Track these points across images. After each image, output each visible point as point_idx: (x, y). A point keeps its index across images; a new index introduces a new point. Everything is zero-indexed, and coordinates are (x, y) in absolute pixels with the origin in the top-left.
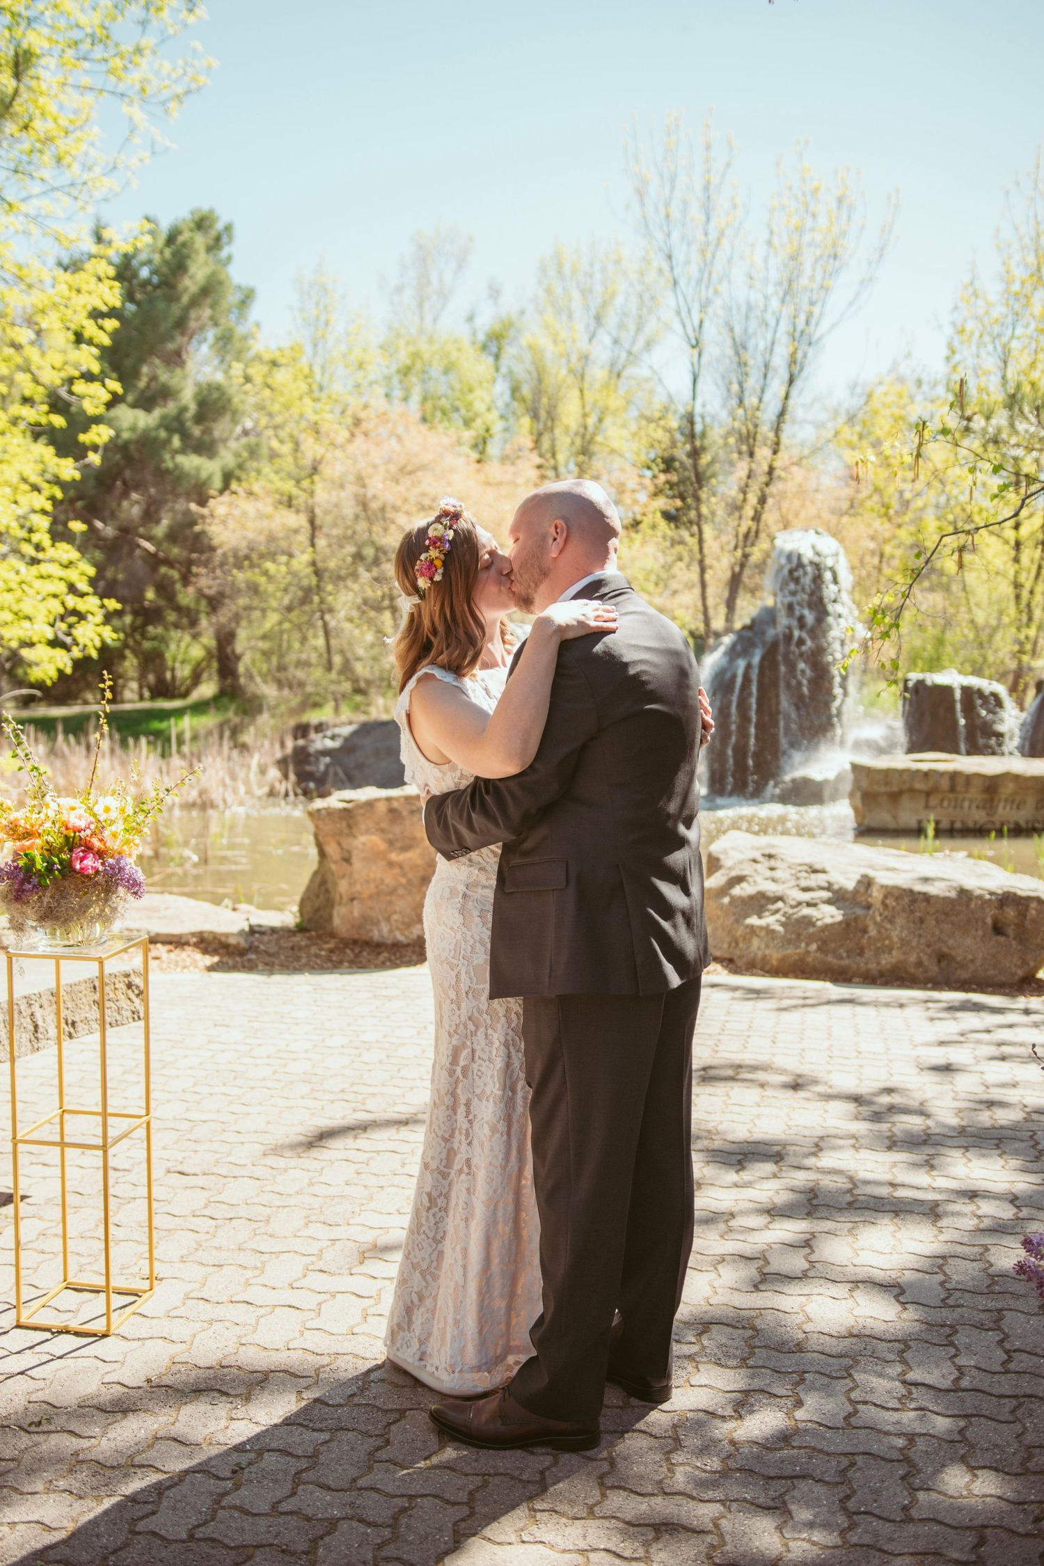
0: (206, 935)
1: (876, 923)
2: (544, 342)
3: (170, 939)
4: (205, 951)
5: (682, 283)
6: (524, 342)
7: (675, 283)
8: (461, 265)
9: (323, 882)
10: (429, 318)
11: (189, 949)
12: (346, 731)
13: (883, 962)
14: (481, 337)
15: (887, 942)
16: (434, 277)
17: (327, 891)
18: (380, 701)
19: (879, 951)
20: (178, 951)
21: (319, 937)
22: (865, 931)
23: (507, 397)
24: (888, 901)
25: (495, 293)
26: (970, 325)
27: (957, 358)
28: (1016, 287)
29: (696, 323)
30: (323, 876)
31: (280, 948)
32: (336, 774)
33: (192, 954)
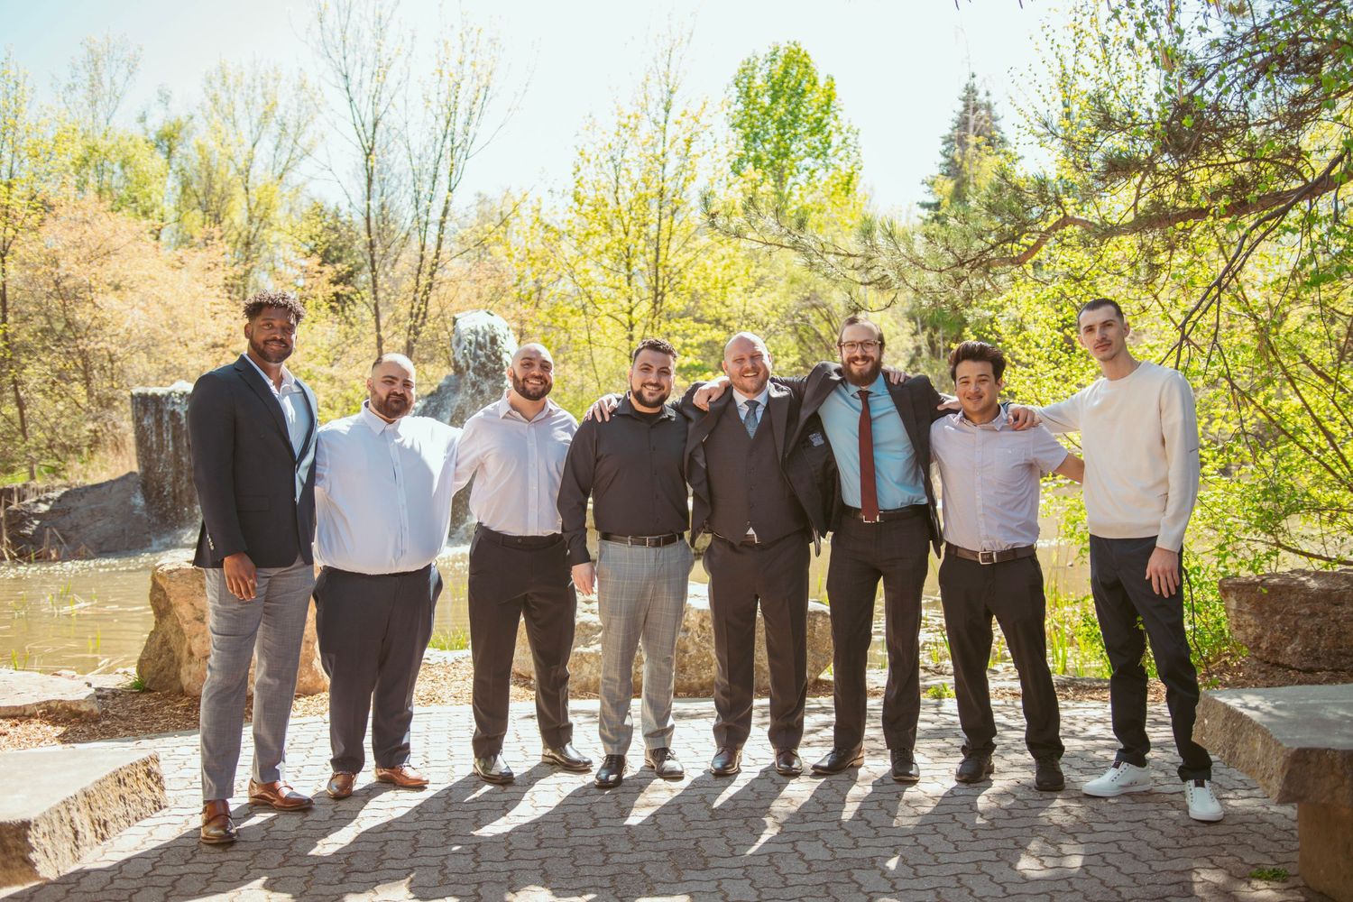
0: (53, 705)
1: (695, 643)
2: (212, 144)
3: (12, 712)
4: (55, 722)
5: (356, 101)
6: (193, 142)
7: (351, 100)
8: (132, 70)
9: (165, 642)
10: (102, 117)
11: (36, 722)
12: (56, 494)
13: (704, 677)
14: (153, 137)
15: (706, 659)
16: (106, 78)
17: (170, 650)
18: (78, 466)
19: (699, 668)
20: (23, 725)
21: (166, 696)
22: (685, 651)
23: (179, 190)
24: (705, 624)
25: (165, 98)
26: (589, 149)
27: (580, 174)
28: (624, 121)
29: (369, 133)
30: (164, 636)
31: (130, 711)
32: (52, 535)
33: (42, 727)
